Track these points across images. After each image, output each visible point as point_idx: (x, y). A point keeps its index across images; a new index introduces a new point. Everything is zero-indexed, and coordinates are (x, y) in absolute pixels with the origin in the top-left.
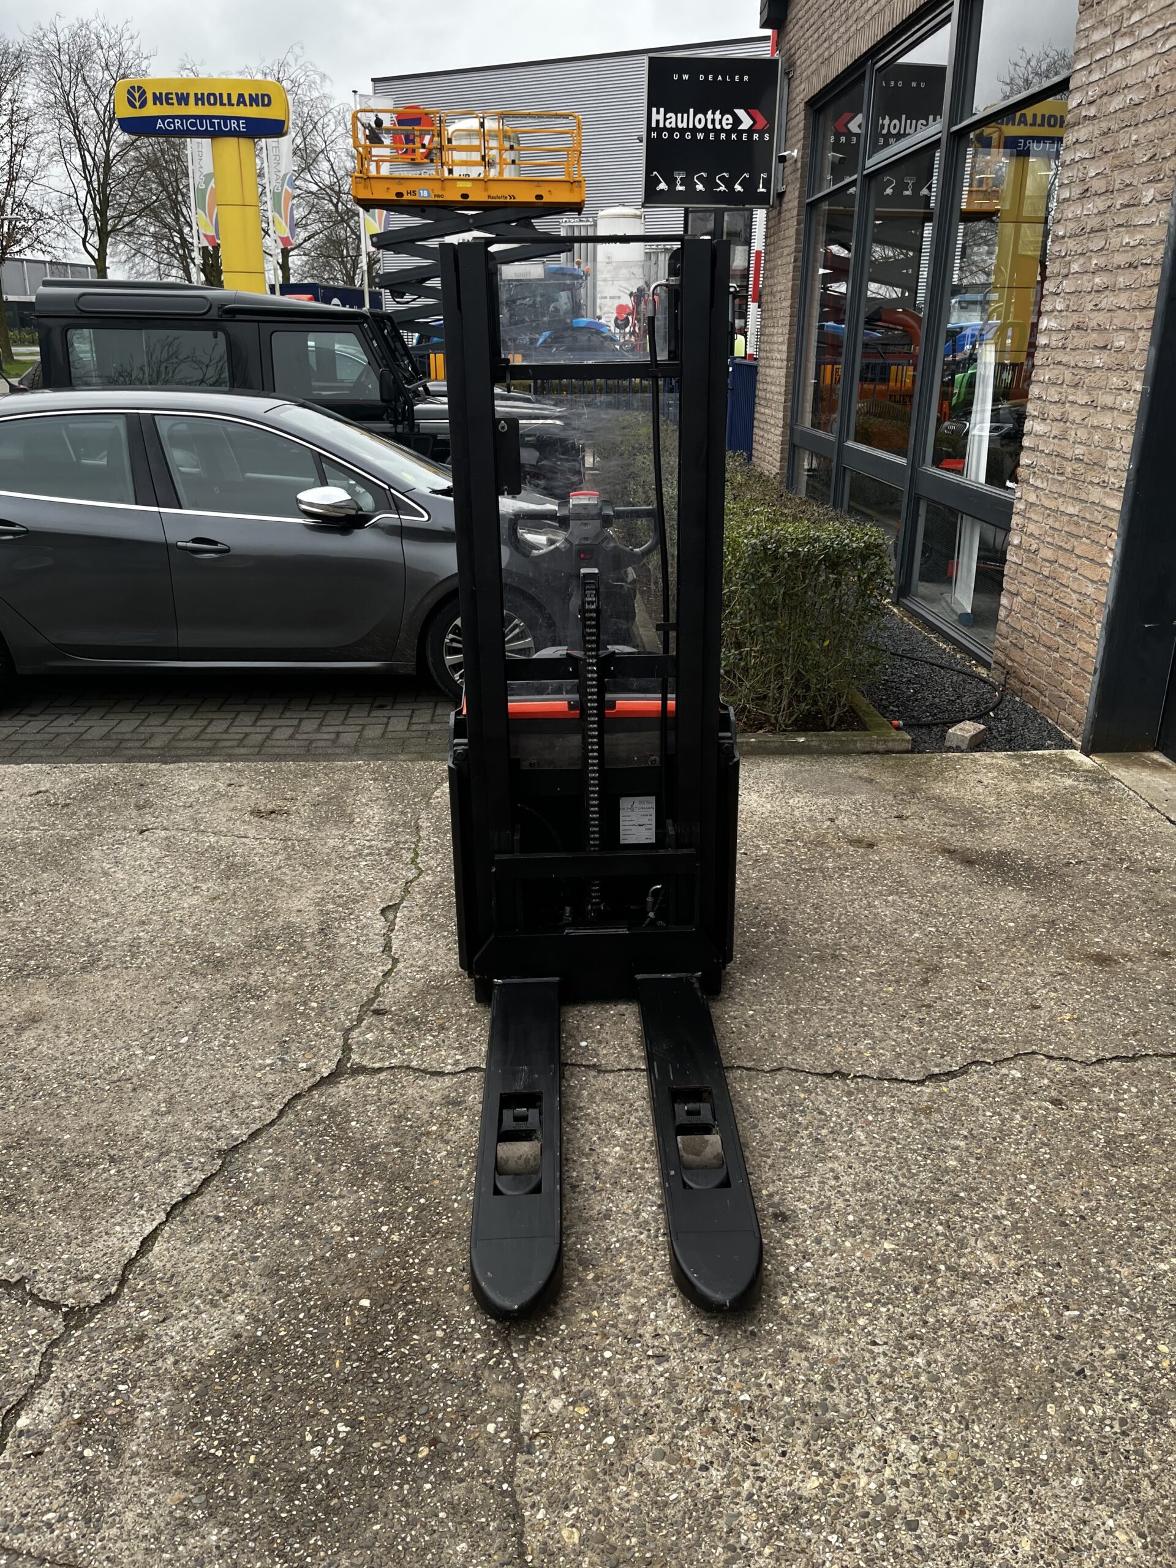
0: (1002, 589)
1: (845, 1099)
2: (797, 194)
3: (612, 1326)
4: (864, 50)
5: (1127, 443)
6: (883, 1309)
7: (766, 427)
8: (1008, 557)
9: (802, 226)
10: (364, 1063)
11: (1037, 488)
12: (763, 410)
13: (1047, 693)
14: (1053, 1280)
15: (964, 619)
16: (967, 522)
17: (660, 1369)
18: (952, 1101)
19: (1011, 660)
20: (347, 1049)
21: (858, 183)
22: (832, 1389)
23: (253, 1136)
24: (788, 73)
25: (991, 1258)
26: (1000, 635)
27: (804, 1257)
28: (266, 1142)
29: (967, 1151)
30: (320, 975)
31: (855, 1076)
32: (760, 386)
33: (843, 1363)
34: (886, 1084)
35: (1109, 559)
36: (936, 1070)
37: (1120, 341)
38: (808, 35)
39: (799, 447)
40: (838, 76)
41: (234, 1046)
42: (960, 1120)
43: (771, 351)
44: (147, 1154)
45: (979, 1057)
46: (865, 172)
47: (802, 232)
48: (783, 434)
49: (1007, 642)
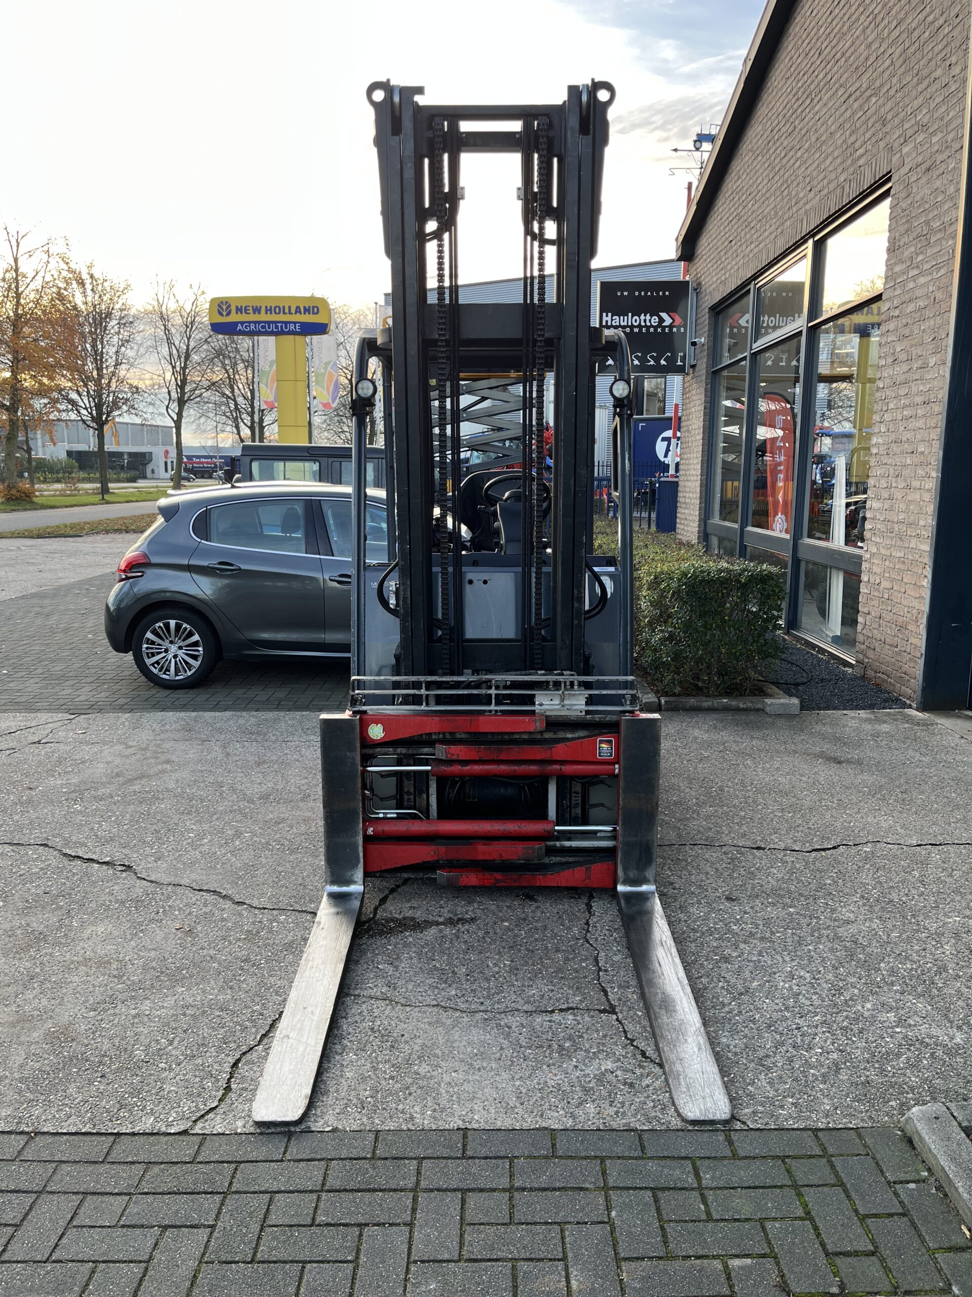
0: (859, 612)
4: (748, 276)
5: (931, 508)
7: (685, 522)
8: (861, 590)
9: (709, 386)
11: (877, 543)
12: (683, 511)
13: (892, 676)
16: (835, 572)
18: (829, 859)
19: (868, 658)
21: (747, 359)
22: (763, 956)
24: (696, 290)
26: (859, 642)
27: (745, 913)
29: (837, 877)
31: (770, 849)
33: (768, 948)
34: (789, 852)
35: (925, 582)
36: (819, 847)
37: (922, 448)
38: (709, 265)
39: (710, 534)
40: (731, 292)
42: (833, 866)
43: (688, 470)
45: (844, 843)
46: (752, 352)
48: (699, 526)
49: (863, 647)
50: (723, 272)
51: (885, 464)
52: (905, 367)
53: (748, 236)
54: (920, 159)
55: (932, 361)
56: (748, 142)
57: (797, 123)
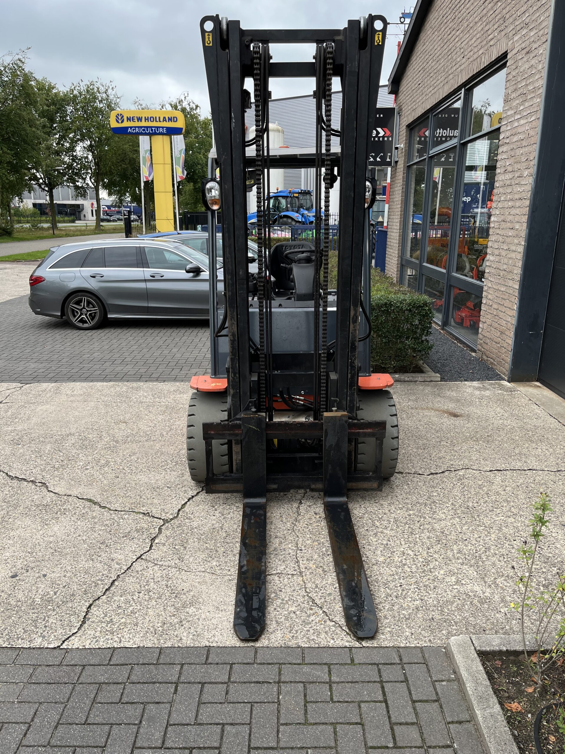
0: (480, 321)
2: (403, 162)
4: (428, 108)
5: (520, 264)
7: (391, 257)
8: (482, 308)
11: (491, 281)
12: (389, 250)
13: (495, 360)
18: (438, 480)
19: (484, 349)
21: (427, 160)
24: (399, 113)
26: (479, 339)
34: (416, 475)
35: (515, 307)
36: (434, 472)
37: (517, 226)
38: (407, 98)
39: (404, 265)
40: (418, 117)
45: (449, 469)
46: (430, 155)
47: (405, 177)
49: (482, 342)
50: (414, 103)
51: (498, 234)
52: (510, 176)
53: (429, 82)
54: (523, 46)
55: (526, 173)
56: (430, 22)
57: (457, 13)
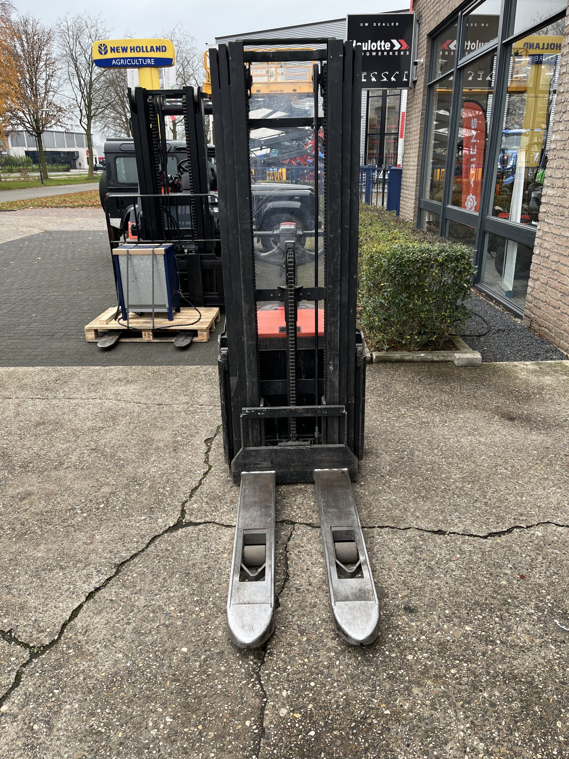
0: (529, 278)
1: (444, 545)
2: (423, 81)
3: (316, 668)
4: (457, 5)
6: (465, 665)
7: (406, 200)
8: (533, 261)
9: (426, 97)
10: (191, 520)
11: (549, 224)
12: (405, 192)
13: (553, 331)
14: (560, 650)
15: (508, 293)
16: (510, 243)
17: (341, 694)
18: (503, 548)
20: (183, 512)
21: (455, 73)
22: (436, 709)
23: (132, 557)
24: (418, 21)
25: (525, 637)
26: (528, 301)
27: (421, 633)
28: (139, 561)
29: (512, 576)
30: (172, 474)
31: (450, 533)
32: (403, 179)
33: (442, 694)
34: (467, 537)
36: (494, 531)
39: (423, 209)
40: (444, 20)
41: (126, 509)
42: (508, 559)
43: (409, 161)
44: (78, 565)
45: (517, 524)
46: (458, 67)
47: (426, 100)
48: (415, 203)
49: (532, 305)
